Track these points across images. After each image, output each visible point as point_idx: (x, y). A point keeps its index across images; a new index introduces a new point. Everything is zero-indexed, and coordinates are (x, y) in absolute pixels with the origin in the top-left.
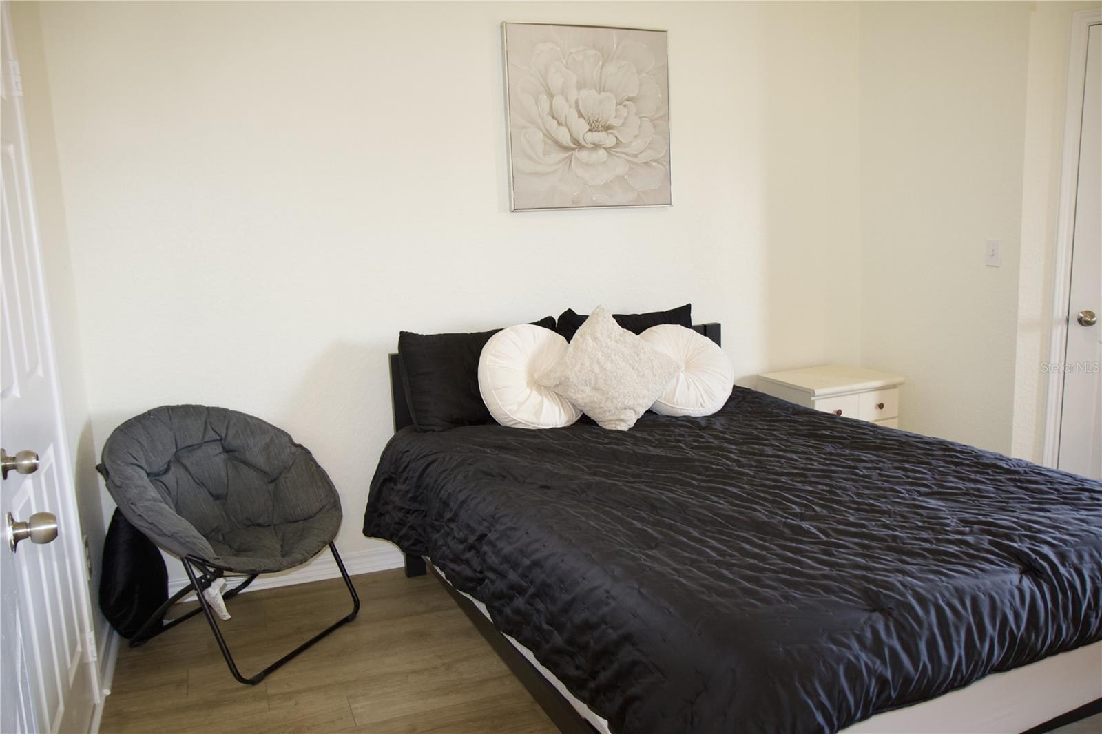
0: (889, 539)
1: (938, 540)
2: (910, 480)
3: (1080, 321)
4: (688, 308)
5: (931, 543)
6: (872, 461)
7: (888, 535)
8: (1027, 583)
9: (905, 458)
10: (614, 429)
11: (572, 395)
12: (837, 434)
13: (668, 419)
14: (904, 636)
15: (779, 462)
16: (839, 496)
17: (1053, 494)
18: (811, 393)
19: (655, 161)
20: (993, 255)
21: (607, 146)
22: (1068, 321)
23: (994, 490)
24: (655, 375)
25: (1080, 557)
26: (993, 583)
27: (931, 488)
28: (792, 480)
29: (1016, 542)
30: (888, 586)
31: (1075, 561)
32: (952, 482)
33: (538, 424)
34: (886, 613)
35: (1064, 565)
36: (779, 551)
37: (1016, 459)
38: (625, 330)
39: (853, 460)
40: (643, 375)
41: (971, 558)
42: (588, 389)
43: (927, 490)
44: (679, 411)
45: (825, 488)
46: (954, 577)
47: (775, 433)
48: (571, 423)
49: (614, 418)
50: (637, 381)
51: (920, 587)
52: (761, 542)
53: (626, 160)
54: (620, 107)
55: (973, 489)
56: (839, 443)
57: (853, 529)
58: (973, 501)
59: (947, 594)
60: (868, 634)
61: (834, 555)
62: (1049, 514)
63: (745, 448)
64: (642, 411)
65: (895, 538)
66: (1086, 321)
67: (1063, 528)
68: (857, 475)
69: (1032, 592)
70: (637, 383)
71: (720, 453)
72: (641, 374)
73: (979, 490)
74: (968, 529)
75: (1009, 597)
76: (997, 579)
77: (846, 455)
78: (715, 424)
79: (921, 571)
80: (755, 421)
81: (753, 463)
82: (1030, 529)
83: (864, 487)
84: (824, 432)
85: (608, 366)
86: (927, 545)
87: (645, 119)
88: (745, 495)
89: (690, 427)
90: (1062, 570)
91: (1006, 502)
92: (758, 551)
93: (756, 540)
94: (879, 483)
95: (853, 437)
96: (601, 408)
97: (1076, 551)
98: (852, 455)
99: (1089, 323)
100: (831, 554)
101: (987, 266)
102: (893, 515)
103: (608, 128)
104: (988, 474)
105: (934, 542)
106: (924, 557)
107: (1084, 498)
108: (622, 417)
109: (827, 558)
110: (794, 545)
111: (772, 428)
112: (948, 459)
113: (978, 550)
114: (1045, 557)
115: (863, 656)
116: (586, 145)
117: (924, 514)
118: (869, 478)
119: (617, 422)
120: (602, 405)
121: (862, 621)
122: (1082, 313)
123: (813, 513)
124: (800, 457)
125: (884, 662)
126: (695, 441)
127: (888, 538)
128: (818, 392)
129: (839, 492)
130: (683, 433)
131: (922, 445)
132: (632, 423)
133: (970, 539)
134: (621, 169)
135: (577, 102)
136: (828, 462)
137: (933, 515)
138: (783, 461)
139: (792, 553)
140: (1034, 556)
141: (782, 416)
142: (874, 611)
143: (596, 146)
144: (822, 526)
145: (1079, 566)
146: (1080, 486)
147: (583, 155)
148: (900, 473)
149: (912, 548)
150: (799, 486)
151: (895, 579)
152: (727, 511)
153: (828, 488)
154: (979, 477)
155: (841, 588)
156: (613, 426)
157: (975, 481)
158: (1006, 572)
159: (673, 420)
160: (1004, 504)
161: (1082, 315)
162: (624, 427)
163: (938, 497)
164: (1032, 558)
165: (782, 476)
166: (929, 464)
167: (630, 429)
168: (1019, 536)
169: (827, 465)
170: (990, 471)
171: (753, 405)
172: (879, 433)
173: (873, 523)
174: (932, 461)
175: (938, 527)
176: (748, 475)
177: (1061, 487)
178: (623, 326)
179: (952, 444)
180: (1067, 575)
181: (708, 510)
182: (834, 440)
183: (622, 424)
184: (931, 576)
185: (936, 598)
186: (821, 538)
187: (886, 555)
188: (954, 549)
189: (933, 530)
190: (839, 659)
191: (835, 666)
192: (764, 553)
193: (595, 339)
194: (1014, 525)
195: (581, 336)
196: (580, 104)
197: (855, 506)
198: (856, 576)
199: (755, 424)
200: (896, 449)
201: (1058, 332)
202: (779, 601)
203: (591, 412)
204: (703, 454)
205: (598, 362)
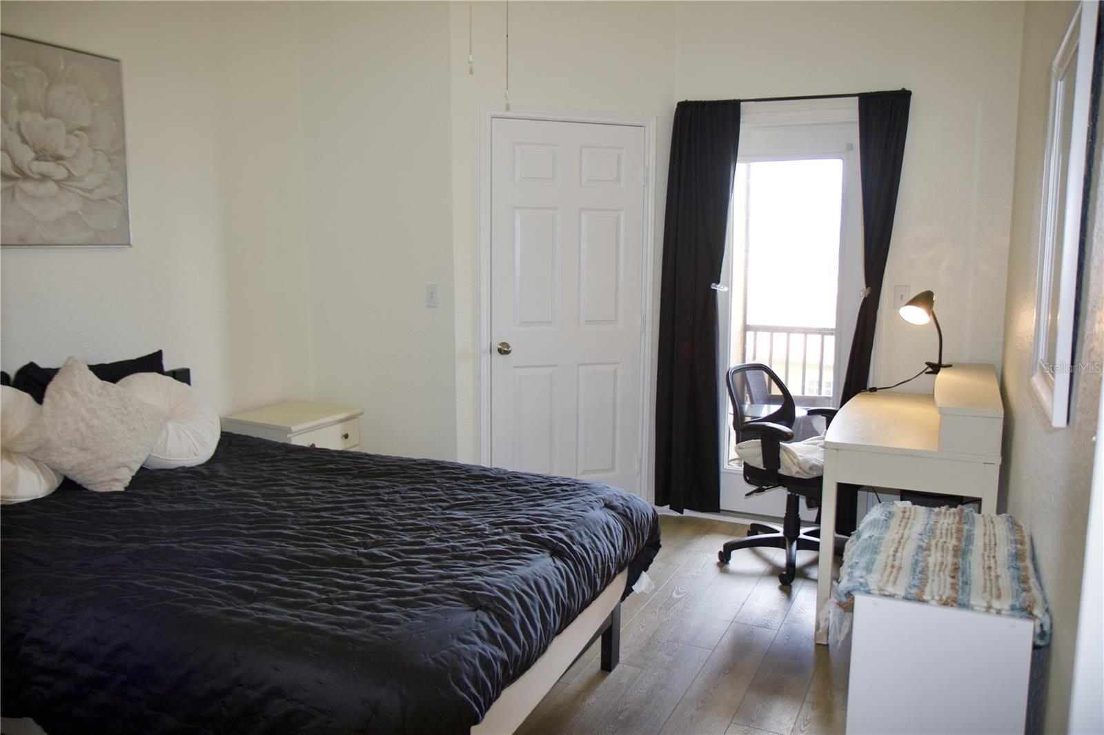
0: (450, 550)
1: (486, 543)
2: (428, 498)
3: (500, 351)
4: (159, 355)
5: (482, 546)
6: (387, 487)
7: (447, 547)
8: (559, 563)
9: (413, 480)
10: (109, 490)
11: (54, 458)
12: (342, 467)
13: (166, 472)
14: (504, 623)
15: (309, 499)
16: (382, 521)
17: (536, 492)
18: (288, 430)
19: (113, 198)
20: (432, 297)
21: (58, 178)
22: (491, 351)
23: (495, 496)
24: (146, 428)
25: (581, 535)
26: (541, 567)
27: (448, 502)
28: (333, 514)
29: (538, 533)
30: (479, 587)
31: (579, 539)
32: (463, 495)
33: (15, 498)
34: (486, 609)
35: (574, 544)
36: (370, 579)
37: (497, 468)
38: (105, 382)
39: (371, 488)
40: (134, 429)
41: (516, 552)
42: (73, 450)
43: (447, 504)
44: (173, 463)
45: (366, 516)
46: (515, 569)
47: (285, 473)
48: (53, 491)
49: (107, 478)
50: (129, 436)
51: (500, 582)
52: (348, 574)
53: (81, 196)
54: (71, 137)
55: (480, 497)
56: (350, 474)
57: (417, 548)
58: (487, 507)
59: (519, 584)
60: (482, 628)
61: (418, 573)
62: (544, 508)
63: (264, 491)
64: (137, 467)
65: (453, 548)
66: (504, 350)
67: (560, 516)
68: (384, 500)
69: (564, 567)
70: (129, 438)
71: (245, 499)
72: (132, 428)
73: (485, 498)
74: (500, 530)
75: (554, 576)
76: (541, 564)
77: (361, 485)
78: (219, 471)
79: (491, 570)
80: (255, 463)
81: (283, 504)
82: (541, 521)
83: (398, 510)
84: (330, 466)
85: (95, 422)
86: (480, 549)
87: (100, 152)
88: (301, 535)
89: (192, 478)
90: (574, 547)
91: (511, 504)
92: (353, 582)
93: (344, 574)
94: (407, 504)
95: (357, 468)
96: (92, 469)
97: (576, 531)
98: (367, 483)
99: (507, 353)
100: (415, 572)
101: (428, 306)
102: (436, 530)
103: (58, 158)
104: (482, 483)
105: (484, 545)
106: (485, 559)
107: (558, 491)
108: (117, 476)
109: (414, 576)
110: (378, 570)
111: (276, 468)
112: (448, 476)
113: (517, 544)
114: (561, 540)
115: (487, 647)
116: (31, 174)
117: (461, 524)
118: (394, 502)
119: (112, 483)
120: (92, 466)
121: (473, 620)
122: (500, 345)
123: (373, 540)
124: (323, 492)
125: (500, 648)
126: (211, 491)
127: (447, 549)
128: (294, 428)
129: (380, 518)
130: (190, 484)
131: (420, 467)
132: (127, 481)
133: (507, 537)
134: (75, 205)
135: (18, 125)
136: (351, 493)
137: (467, 524)
138: (311, 497)
139: (383, 578)
140: (555, 541)
141: (278, 455)
142: (476, 610)
143: (45, 178)
144: (390, 549)
145: (582, 542)
146: (550, 483)
147: (29, 186)
148: (417, 494)
149: (472, 553)
150: (342, 518)
151: (477, 580)
152: (299, 552)
153: (368, 516)
154: (479, 487)
155: (444, 598)
156: (107, 487)
157: (477, 491)
158: (543, 557)
159: (172, 473)
160: (510, 506)
161: (500, 347)
162: (120, 487)
163: (458, 508)
164: (554, 543)
165: (321, 511)
166: (435, 482)
167: (126, 488)
168: (538, 527)
169: (352, 496)
170: (483, 481)
171: (243, 448)
172: (378, 461)
173: (429, 539)
174: (436, 479)
175: (479, 532)
176: (289, 516)
177: (539, 485)
178: (102, 378)
179: (442, 462)
180: (578, 550)
181: (281, 555)
182: (343, 472)
183: (117, 484)
184: (500, 572)
185: (513, 588)
186: (395, 561)
187: (456, 563)
188: (500, 547)
189: (476, 536)
190: (473, 654)
191: (473, 661)
192: (358, 583)
193: (75, 394)
194: (529, 521)
195: (57, 392)
196: (23, 128)
197: (401, 528)
198: (449, 585)
199: (257, 466)
200: (401, 473)
201: (485, 359)
202: (406, 620)
203: (79, 476)
204: (227, 502)
205: (83, 420)
